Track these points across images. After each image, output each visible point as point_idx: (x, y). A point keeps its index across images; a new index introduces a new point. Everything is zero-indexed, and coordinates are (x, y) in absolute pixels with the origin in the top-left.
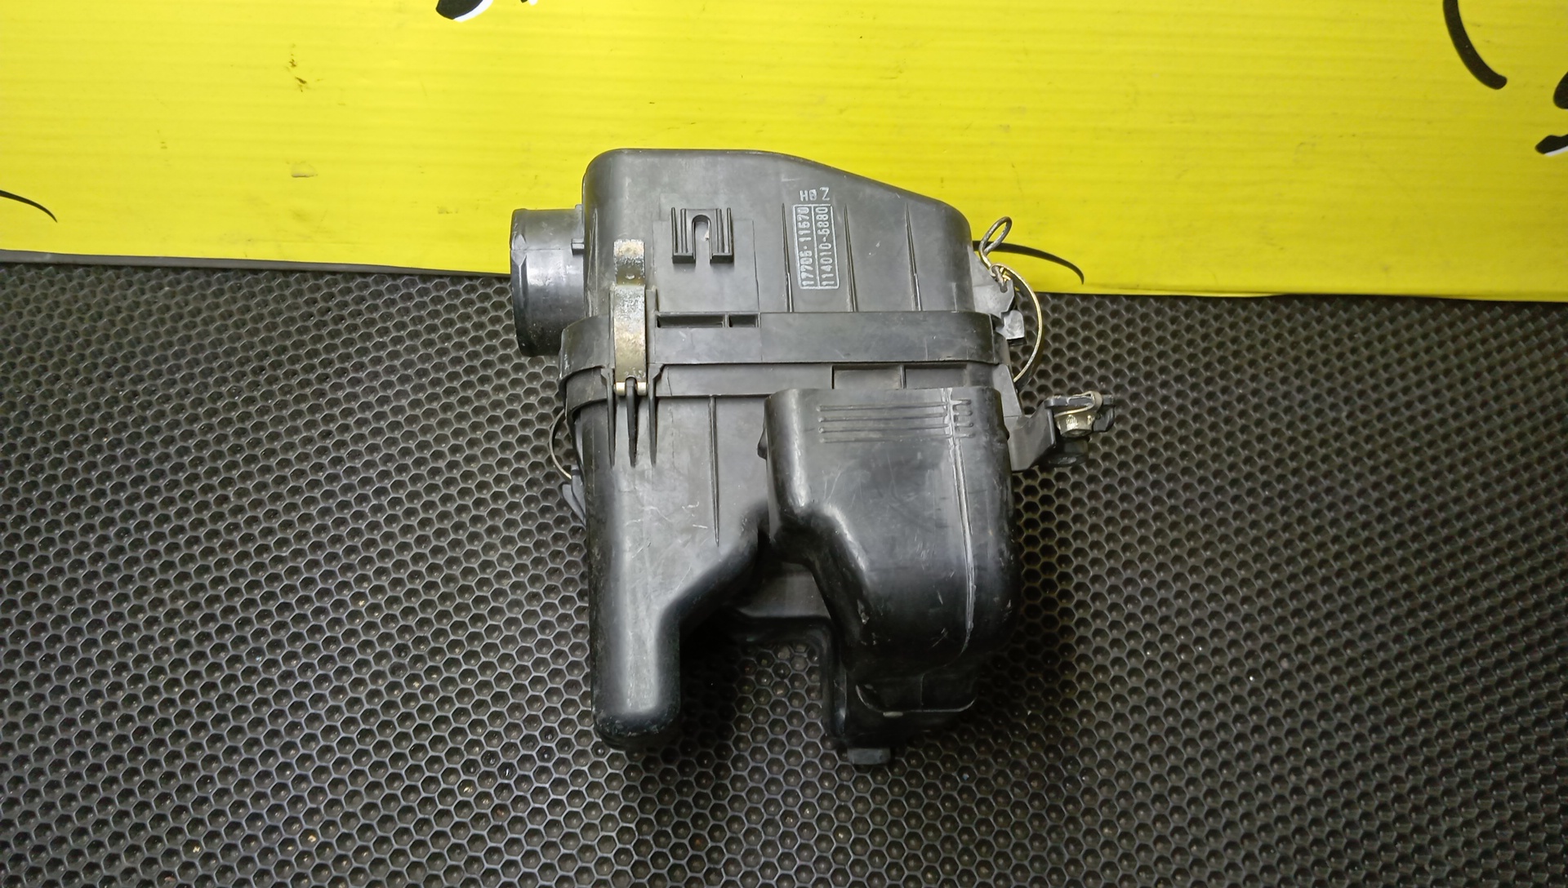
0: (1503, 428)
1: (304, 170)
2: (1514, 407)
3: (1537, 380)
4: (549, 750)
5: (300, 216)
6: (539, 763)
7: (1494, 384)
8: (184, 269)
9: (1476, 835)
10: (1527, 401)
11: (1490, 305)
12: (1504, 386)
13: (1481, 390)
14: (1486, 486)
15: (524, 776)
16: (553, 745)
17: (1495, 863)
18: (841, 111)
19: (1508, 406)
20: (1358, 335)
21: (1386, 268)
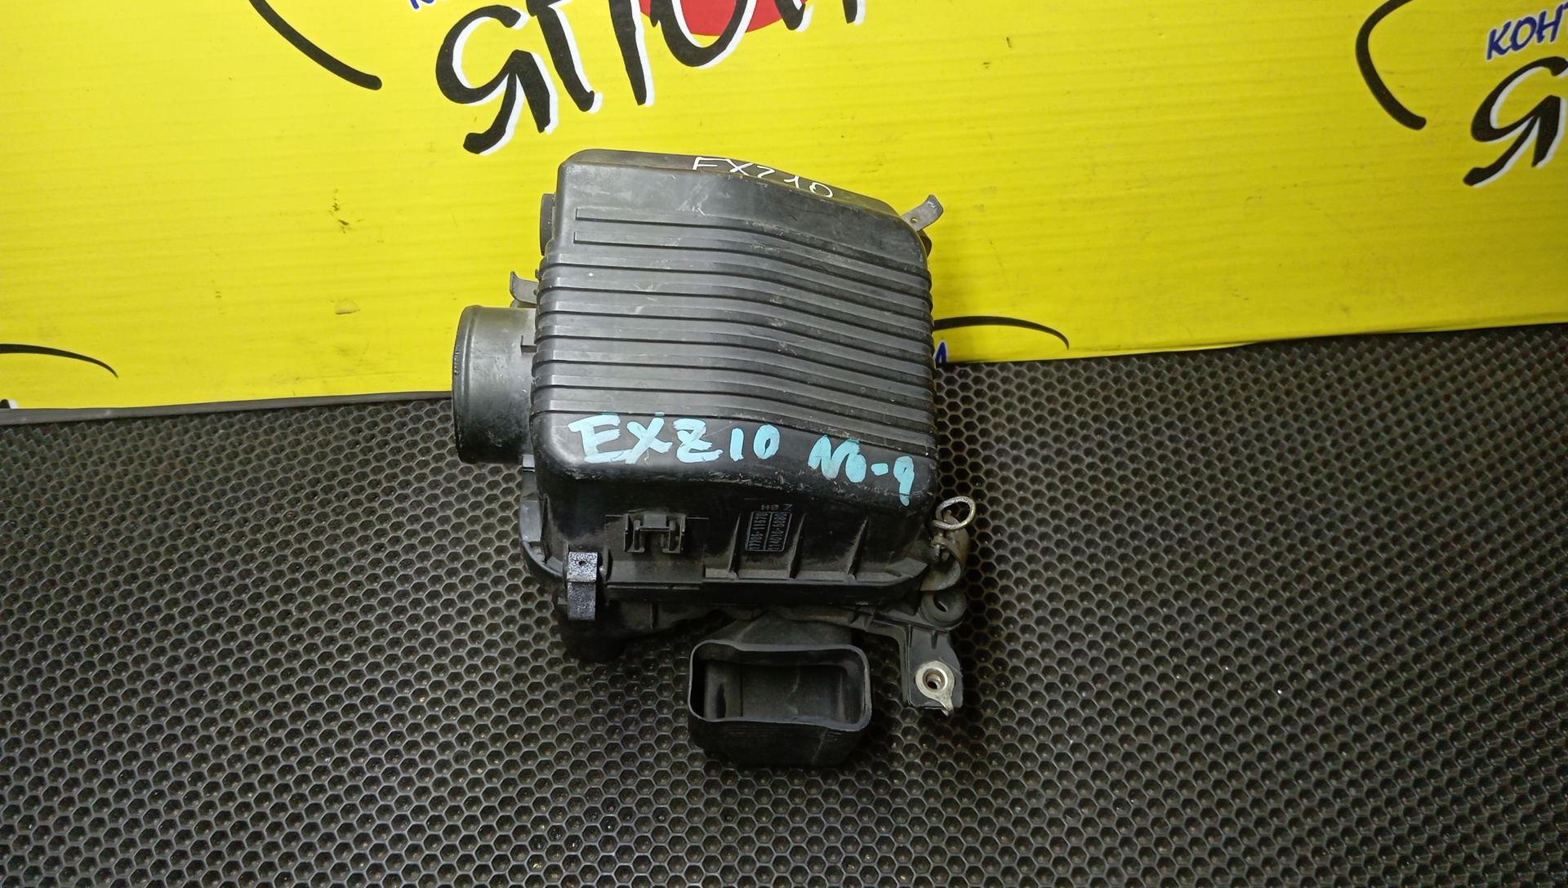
1: (347, 307)
5: (343, 351)
8: (236, 413)
21: (1346, 310)
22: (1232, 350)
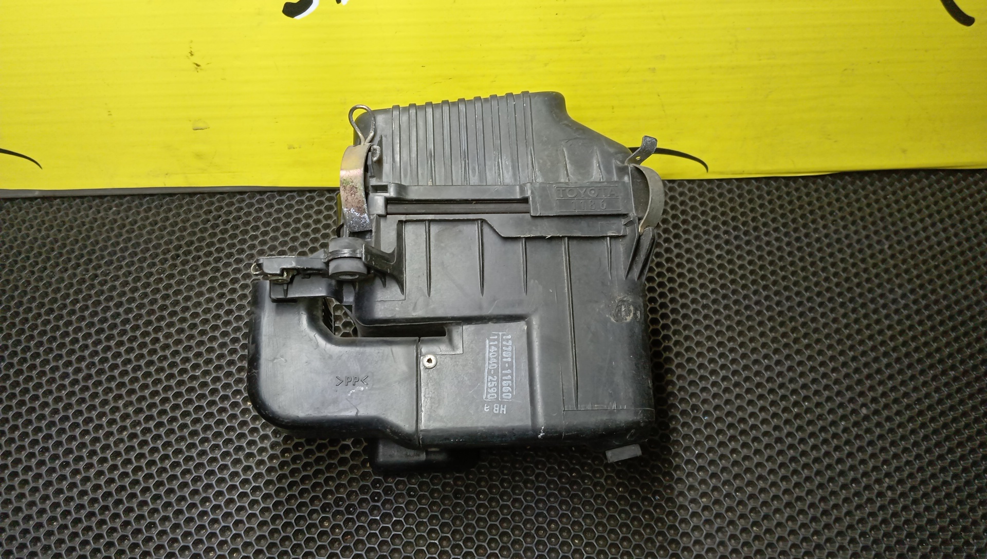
1: (201, 125)
5: (199, 156)
8: (125, 196)
18: (546, 65)
21: (904, 151)
22: (822, 177)
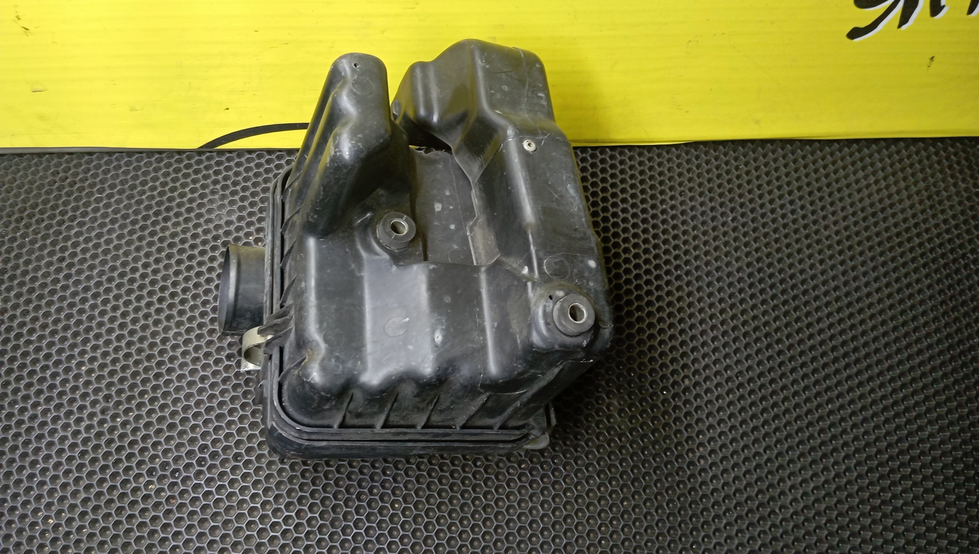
0: (835, 223)
2: (843, 209)
3: (859, 191)
4: (204, 459)
6: (197, 468)
7: (830, 195)
9: (811, 488)
10: (852, 205)
11: (830, 142)
12: (837, 195)
13: (821, 199)
14: (821, 262)
15: (187, 476)
16: (207, 456)
17: (823, 506)
19: (840, 208)
20: (742, 166)
